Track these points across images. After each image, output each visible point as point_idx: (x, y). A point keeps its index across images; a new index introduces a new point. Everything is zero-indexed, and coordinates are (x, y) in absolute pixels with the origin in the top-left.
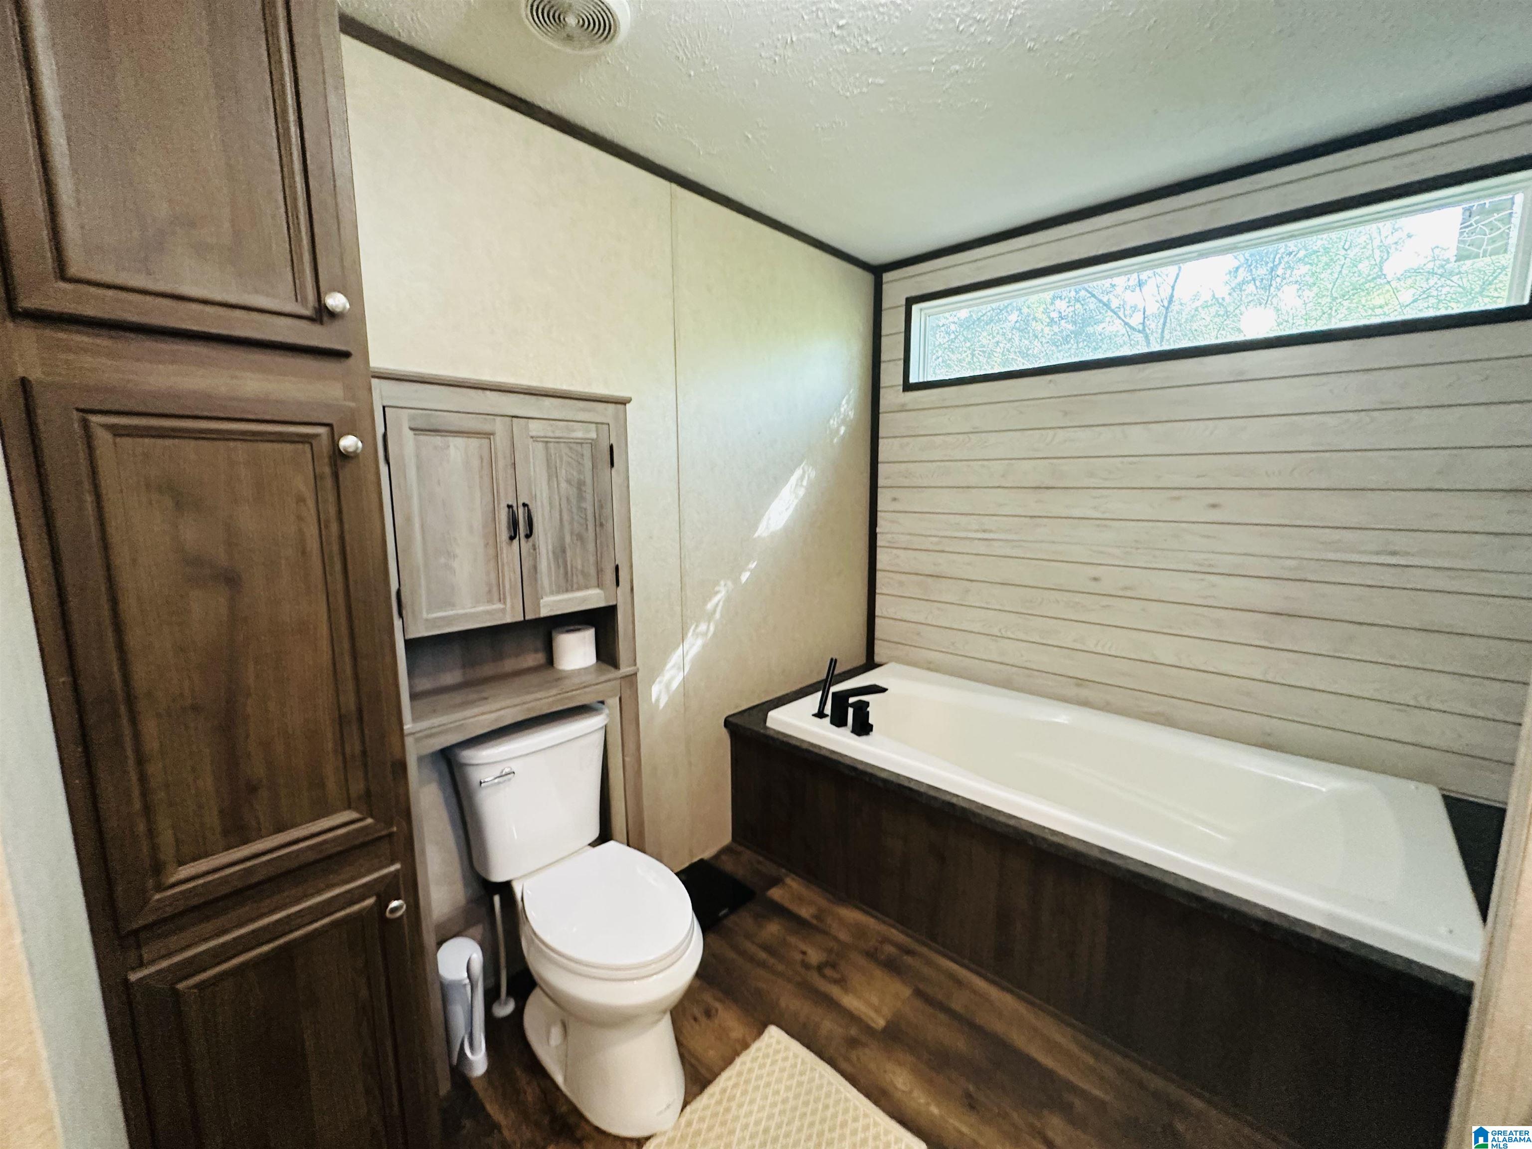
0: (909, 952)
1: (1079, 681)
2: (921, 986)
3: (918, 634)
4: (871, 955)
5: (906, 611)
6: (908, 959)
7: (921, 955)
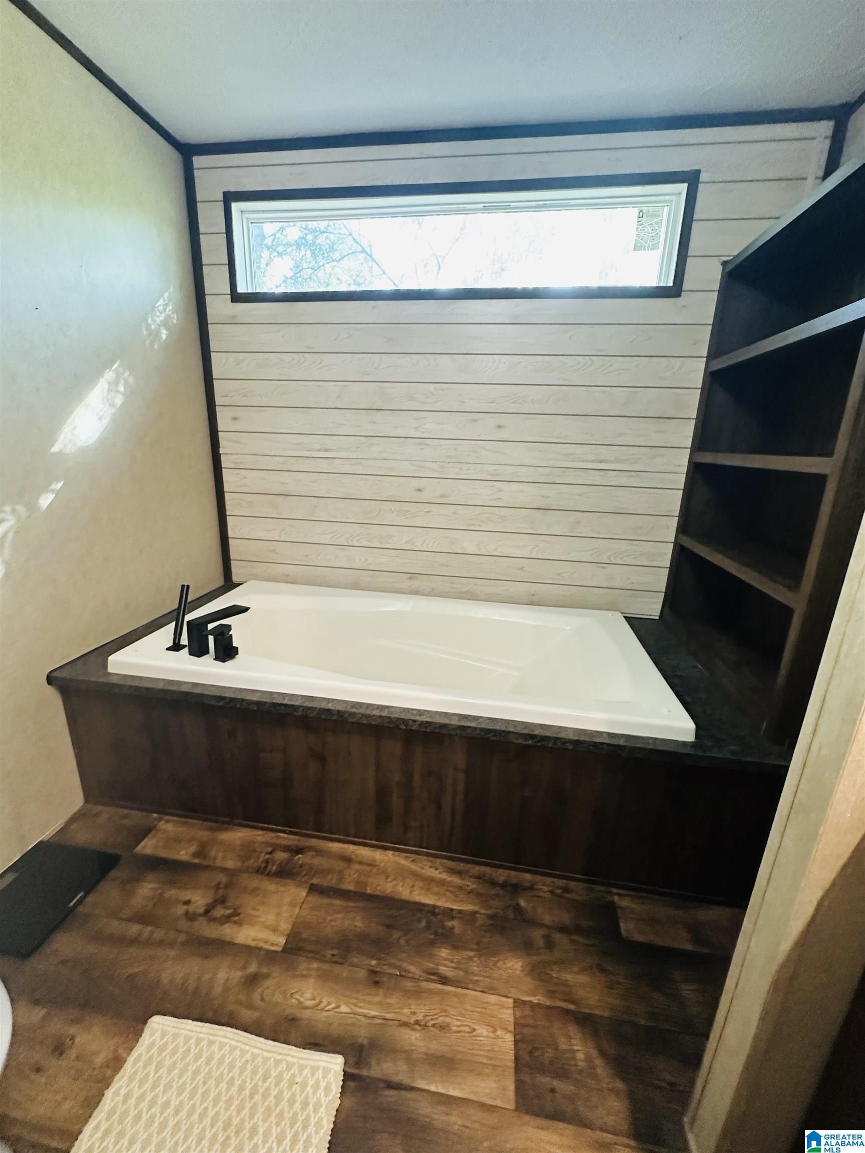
0: (299, 850)
1: (411, 575)
2: (315, 881)
3: (274, 551)
4: (262, 871)
5: (258, 530)
6: (300, 858)
7: (310, 848)
